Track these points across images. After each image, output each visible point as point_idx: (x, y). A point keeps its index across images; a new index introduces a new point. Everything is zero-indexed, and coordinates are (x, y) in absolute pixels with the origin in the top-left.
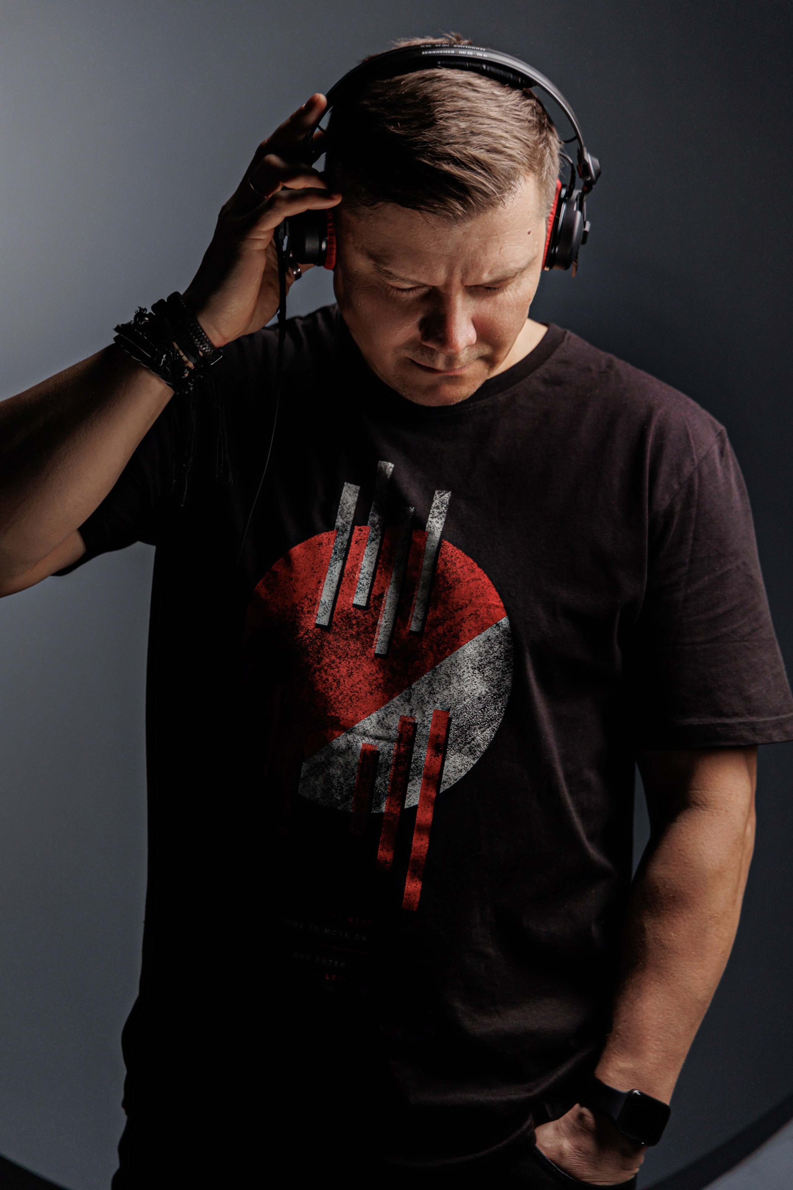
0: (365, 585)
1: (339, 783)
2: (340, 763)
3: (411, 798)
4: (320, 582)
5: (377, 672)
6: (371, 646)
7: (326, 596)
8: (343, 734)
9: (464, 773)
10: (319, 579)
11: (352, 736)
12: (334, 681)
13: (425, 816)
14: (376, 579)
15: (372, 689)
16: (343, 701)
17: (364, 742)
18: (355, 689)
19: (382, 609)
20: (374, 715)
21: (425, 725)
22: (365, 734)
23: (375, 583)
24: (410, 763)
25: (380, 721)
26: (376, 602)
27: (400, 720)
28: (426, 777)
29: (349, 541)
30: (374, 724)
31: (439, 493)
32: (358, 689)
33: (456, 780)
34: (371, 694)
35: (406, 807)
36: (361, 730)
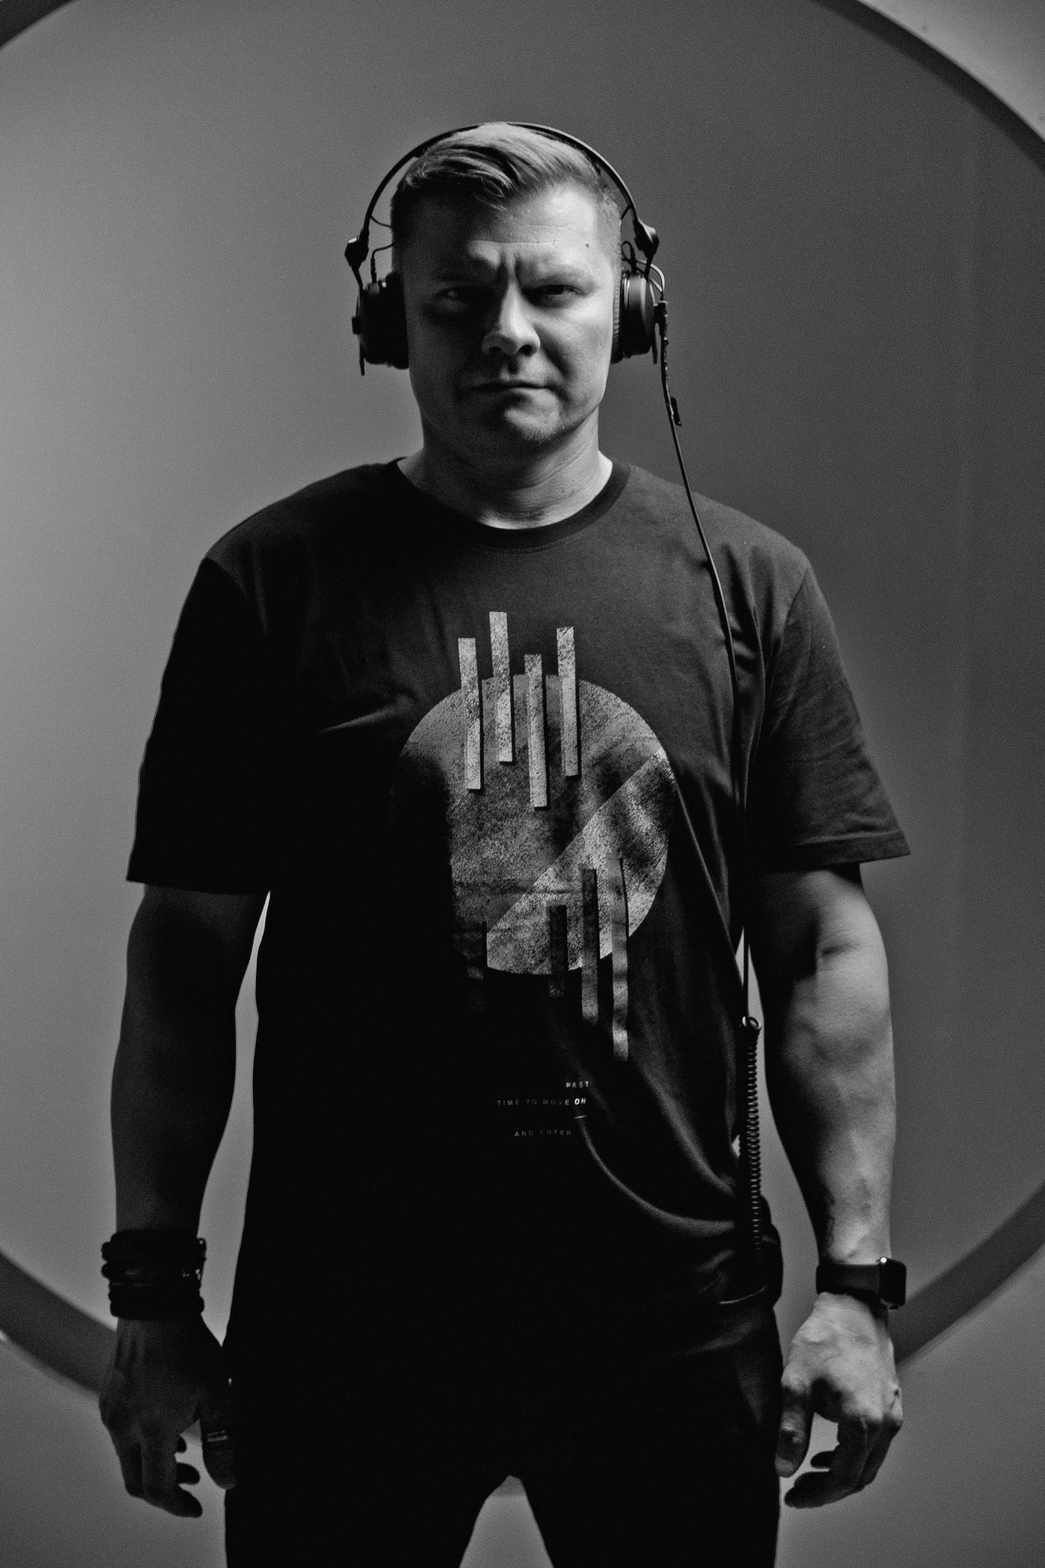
0: (506, 739)
1: (530, 946)
2: (526, 926)
3: (604, 947)
4: (463, 745)
5: (541, 826)
6: (528, 801)
7: (472, 758)
8: (524, 896)
9: (646, 912)
10: (461, 743)
11: (533, 895)
12: (501, 844)
13: (621, 962)
14: (517, 731)
15: (541, 844)
16: (516, 862)
17: (547, 899)
18: (524, 848)
19: (530, 761)
20: (550, 869)
21: (603, 869)
22: (546, 891)
23: (516, 736)
24: (597, 912)
25: (557, 874)
26: (522, 754)
27: (579, 869)
28: (615, 922)
29: (480, 696)
30: (553, 878)
31: (561, 631)
32: (527, 848)
33: (641, 920)
34: (542, 849)
35: (602, 957)
36: (541, 888)
